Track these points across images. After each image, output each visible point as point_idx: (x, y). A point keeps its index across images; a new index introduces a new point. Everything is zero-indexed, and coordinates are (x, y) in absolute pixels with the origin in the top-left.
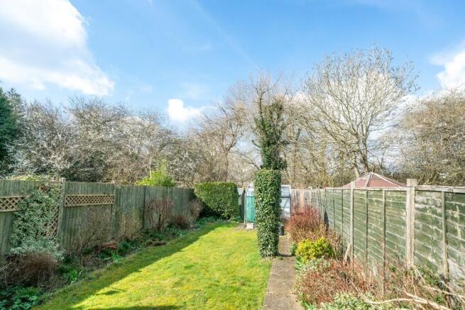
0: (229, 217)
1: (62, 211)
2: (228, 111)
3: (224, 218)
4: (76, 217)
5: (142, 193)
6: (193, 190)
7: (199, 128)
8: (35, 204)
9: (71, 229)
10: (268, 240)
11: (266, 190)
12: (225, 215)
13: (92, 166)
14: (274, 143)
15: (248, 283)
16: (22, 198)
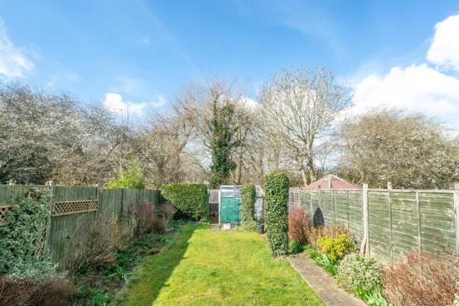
0: (199, 218)
1: (50, 222)
2: (182, 110)
3: (194, 220)
4: (63, 229)
5: (120, 197)
6: (160, 192)
7: (150, 126)
8: (26, 216)
9: (57, 244)
10: (281, 240)
11: (279, 192)
12: (195, 216)
13: (31, 165)
14: (226, 145)
15: (289, 283)
16: (10, 208)
